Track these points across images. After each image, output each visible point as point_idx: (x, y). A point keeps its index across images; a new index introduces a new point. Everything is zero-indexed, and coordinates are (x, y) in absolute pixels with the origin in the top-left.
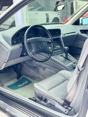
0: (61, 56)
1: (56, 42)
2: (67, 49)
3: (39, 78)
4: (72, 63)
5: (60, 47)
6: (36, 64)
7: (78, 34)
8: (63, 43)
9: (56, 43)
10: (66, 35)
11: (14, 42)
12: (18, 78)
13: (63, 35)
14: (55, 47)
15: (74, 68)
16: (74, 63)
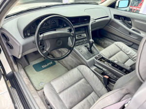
0: (86, 46)
1: (84, 29)
4: (94, 58)
5: (87, 35)
7: (111, 19)
8: (91, 31)
10: (97, 21)
11: (27, 35)
13: (93, 21)
14: (81, 36)
15: (94, 65)
16: (96, 58)
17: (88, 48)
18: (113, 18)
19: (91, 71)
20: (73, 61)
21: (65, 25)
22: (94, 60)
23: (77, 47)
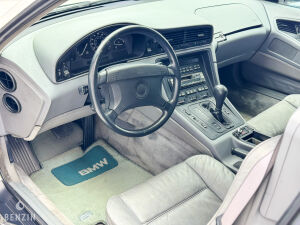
0: (205, 106)
2: (221, 93)
3: (138, 157)
4: (229, 135)
5: (206, 77)
6: (134, 120)
7: (269, 33)
8: (216, 65)
9: (196, 63)
10: (230, 38)
11: (63, 73)
12: (84, 148)
13: (221, 39)
14: (189, 77)
15: (234, 153)
16: (237, 135)
17: (212, 111)
18: (275, 29)
19: (226, 170)
20: (170, 150)
21: (149, 50)
22: (231, 140)
23: (182, 108)
